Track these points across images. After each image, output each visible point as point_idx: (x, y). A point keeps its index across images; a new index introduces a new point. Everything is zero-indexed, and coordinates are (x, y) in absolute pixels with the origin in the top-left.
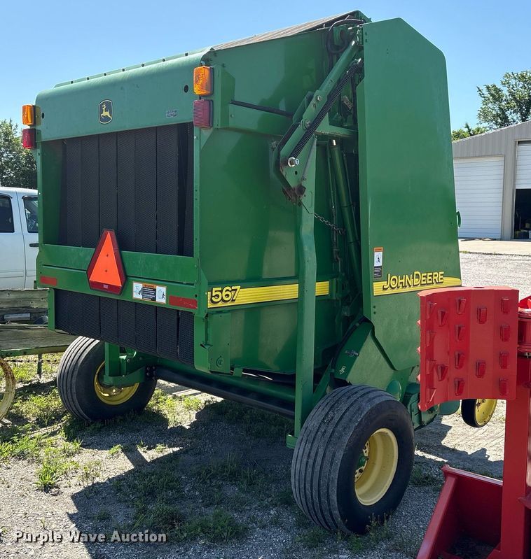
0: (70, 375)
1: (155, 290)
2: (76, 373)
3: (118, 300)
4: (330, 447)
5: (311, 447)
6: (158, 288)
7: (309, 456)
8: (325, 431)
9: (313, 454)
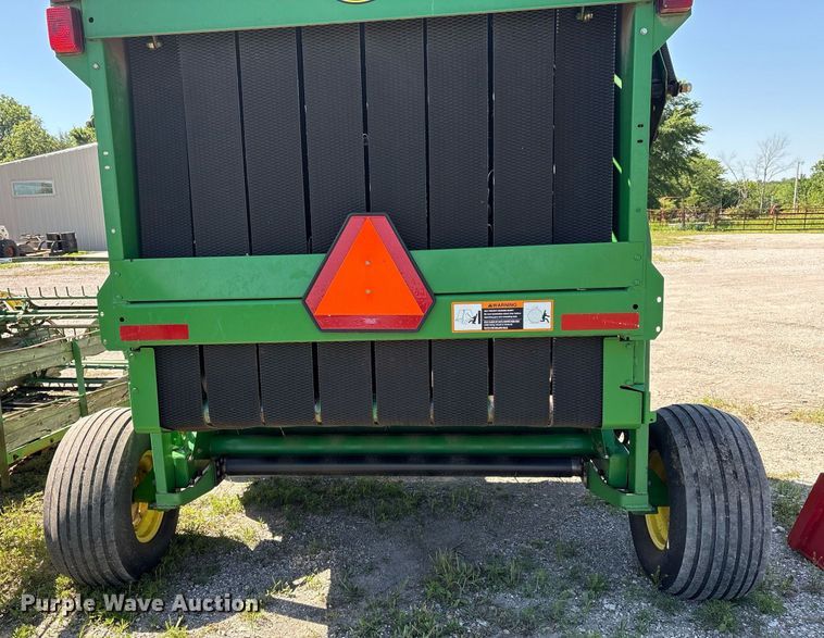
0: (96, 512)
1: (521, 310)
2: (110, 505)
3: (373, 343)
4: (753, 490)
5: (726, 497)
6: (528, 306)
7: (727, 511)
8: (735, 472)
9: (733, 507)
